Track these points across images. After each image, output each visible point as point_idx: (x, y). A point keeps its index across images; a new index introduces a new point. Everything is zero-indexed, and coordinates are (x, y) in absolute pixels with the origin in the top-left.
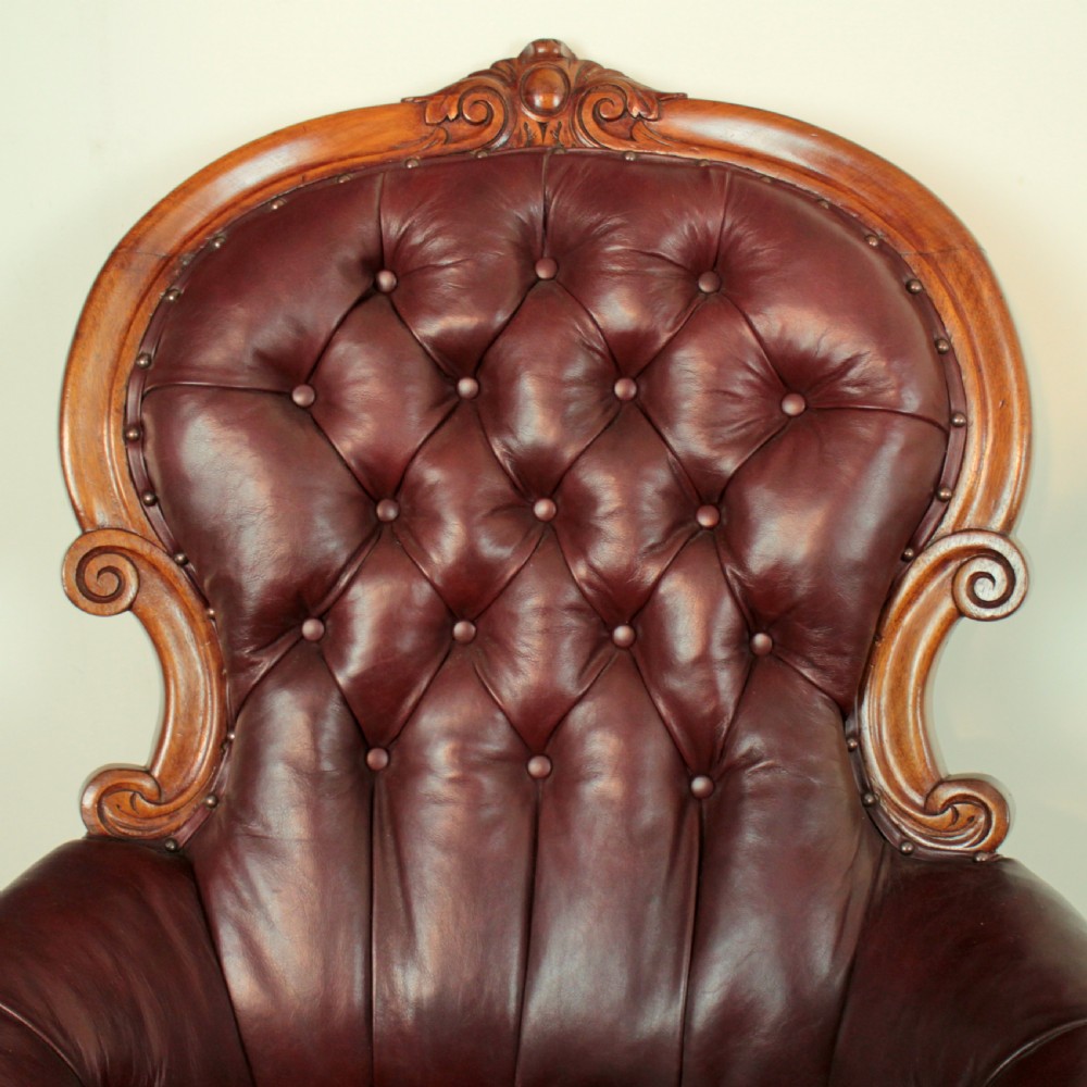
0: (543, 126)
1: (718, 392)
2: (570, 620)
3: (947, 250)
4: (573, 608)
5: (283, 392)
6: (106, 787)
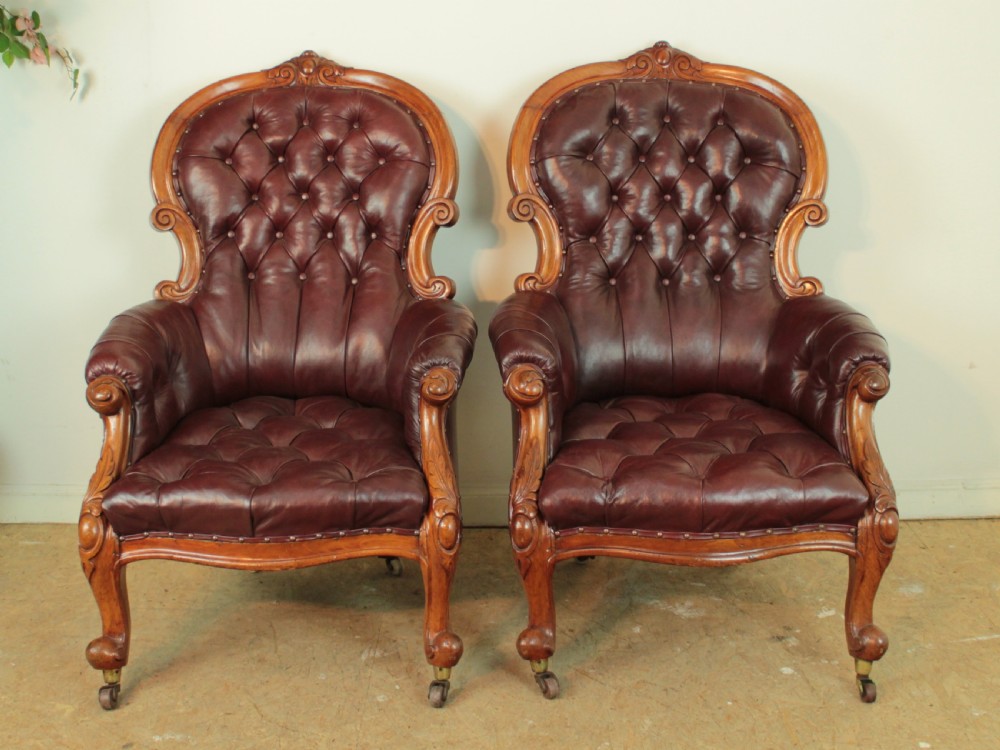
0: (307, 78)
1: (358, 157)
2: (313, 230)
3: (430, 113)
4: (313, 225)
5: (223, 161)
6: (163, 286)
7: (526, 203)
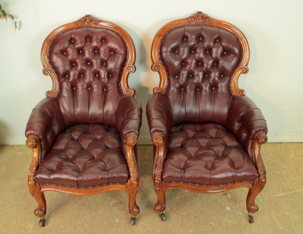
0: (88, 24)
1: (105, 52)
2: (92, 74)
3: (127, 37)
4: (92, 73)
5: (63, 53)
6: (48, 92)
7: (157, 66)
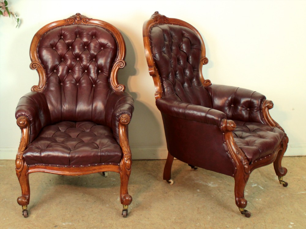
0: (78, 22)
1: (95, 47)
2: (81, 69)
3: (117, 33)
5: (52, 48)
6: (34, 87)
